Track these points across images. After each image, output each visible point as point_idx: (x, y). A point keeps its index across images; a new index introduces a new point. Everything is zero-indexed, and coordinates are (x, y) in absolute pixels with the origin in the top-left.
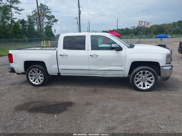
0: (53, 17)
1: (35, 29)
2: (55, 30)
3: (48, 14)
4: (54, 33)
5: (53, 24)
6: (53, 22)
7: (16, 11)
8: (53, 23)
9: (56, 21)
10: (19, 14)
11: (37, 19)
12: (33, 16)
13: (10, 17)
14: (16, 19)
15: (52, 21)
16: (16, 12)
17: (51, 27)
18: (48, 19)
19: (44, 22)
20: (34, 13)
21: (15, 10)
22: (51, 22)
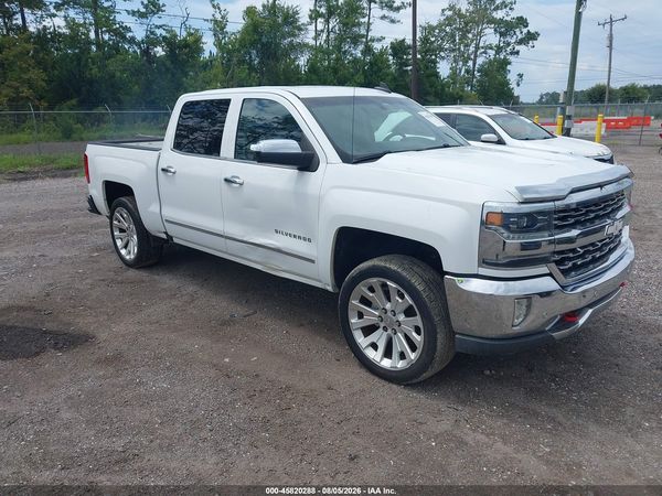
0: (522, 22)
1: (437, 75)
2: (521, 76)
3: (499, 15)
4: (513, 85)
5: (517, 53)
6: (520, 42)
7: (386, 12)
8: (517, 48)
9: (532, 37)
10: (393, 21)
11: (453, 36)
12: (440, 26)
13: (363, 36)
14: (381, 39)
15: (513, 41)
16: (383, 17)
17: (506, 62)
18: (502, 34)
19: (481, 44)
20: (449, 13)
21: (382, 8)
22: (509, 44)
